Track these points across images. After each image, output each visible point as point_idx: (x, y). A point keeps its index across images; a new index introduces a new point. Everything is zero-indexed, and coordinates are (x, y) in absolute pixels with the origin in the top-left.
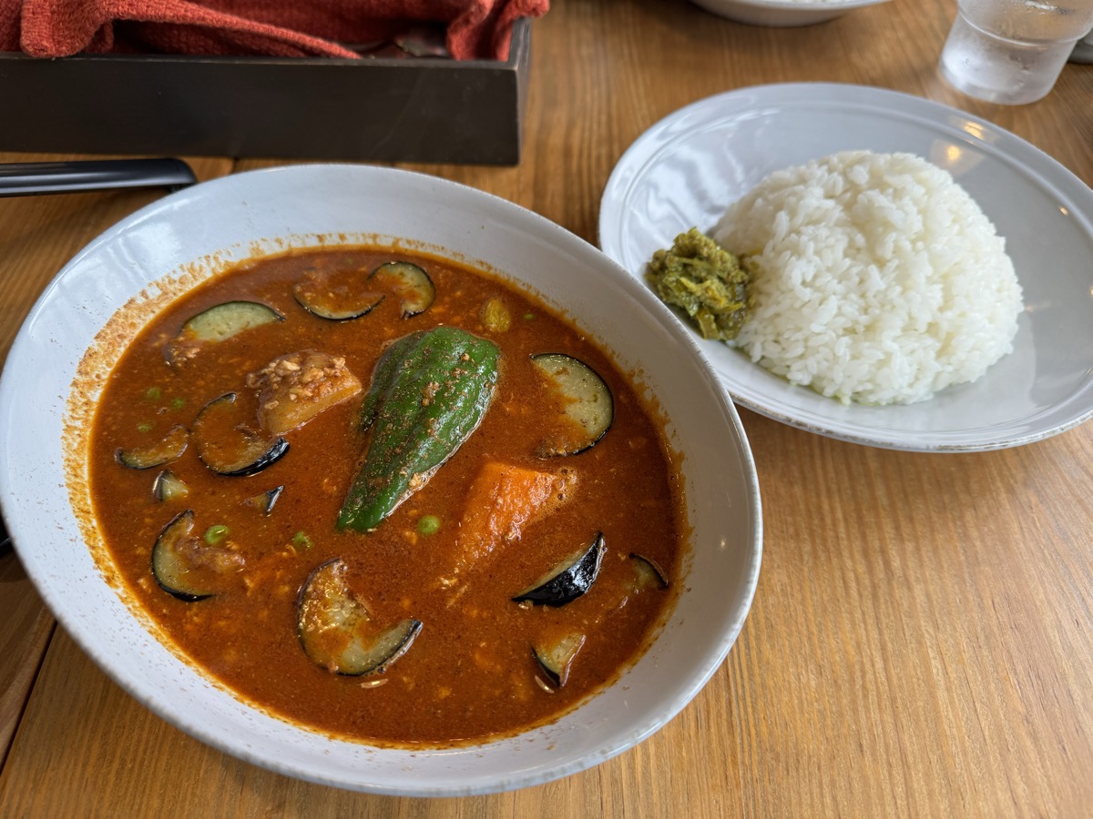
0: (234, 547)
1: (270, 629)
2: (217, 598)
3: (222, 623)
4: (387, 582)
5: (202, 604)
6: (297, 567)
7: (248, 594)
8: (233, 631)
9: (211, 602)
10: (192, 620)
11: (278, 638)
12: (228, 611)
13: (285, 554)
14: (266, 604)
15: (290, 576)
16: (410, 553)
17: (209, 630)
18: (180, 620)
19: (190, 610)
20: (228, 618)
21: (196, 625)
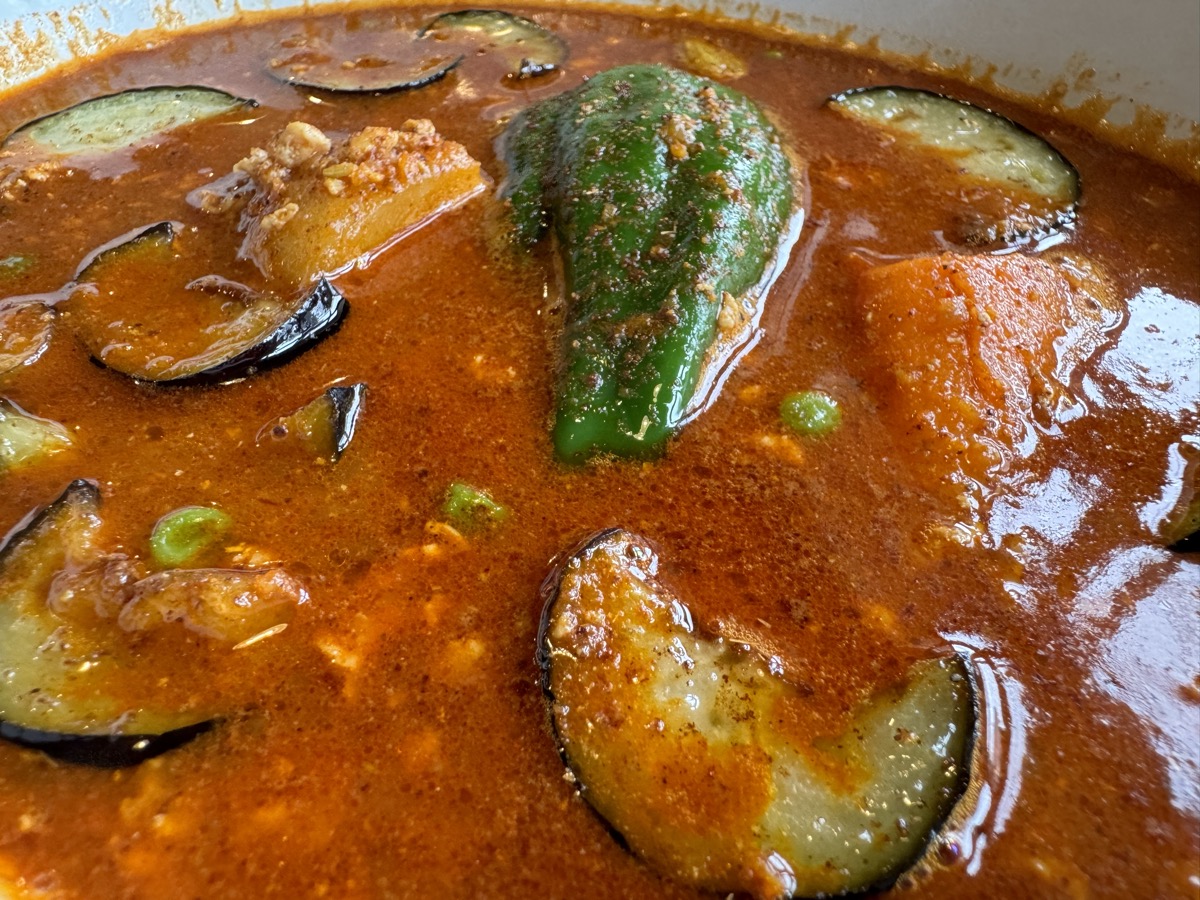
0: (258, 558)
1: (465, 795)
2: (234, 731)
3: (273, 815)
4: (784, 568)
5: (177, 761)
6: (483, 577)
7: (349, 691)
8: (322, 833)
9: (213, 748)
10: (147, 834)
11: (507, 822)
12: (284, 767)
13: (431, 549)
14: (423, 710)
15: (474, 609)
16: (803, 485)
17: (225, 853)
18: (100, 840)
19: (134, 794)
20: (291, 792)
21: (169, 847)
